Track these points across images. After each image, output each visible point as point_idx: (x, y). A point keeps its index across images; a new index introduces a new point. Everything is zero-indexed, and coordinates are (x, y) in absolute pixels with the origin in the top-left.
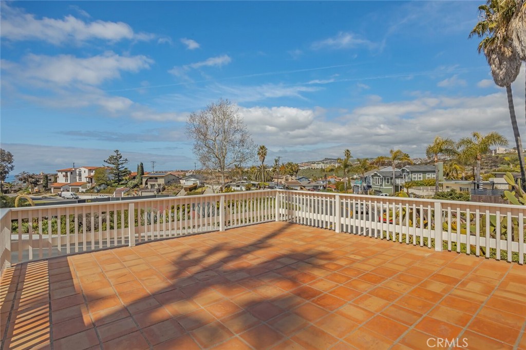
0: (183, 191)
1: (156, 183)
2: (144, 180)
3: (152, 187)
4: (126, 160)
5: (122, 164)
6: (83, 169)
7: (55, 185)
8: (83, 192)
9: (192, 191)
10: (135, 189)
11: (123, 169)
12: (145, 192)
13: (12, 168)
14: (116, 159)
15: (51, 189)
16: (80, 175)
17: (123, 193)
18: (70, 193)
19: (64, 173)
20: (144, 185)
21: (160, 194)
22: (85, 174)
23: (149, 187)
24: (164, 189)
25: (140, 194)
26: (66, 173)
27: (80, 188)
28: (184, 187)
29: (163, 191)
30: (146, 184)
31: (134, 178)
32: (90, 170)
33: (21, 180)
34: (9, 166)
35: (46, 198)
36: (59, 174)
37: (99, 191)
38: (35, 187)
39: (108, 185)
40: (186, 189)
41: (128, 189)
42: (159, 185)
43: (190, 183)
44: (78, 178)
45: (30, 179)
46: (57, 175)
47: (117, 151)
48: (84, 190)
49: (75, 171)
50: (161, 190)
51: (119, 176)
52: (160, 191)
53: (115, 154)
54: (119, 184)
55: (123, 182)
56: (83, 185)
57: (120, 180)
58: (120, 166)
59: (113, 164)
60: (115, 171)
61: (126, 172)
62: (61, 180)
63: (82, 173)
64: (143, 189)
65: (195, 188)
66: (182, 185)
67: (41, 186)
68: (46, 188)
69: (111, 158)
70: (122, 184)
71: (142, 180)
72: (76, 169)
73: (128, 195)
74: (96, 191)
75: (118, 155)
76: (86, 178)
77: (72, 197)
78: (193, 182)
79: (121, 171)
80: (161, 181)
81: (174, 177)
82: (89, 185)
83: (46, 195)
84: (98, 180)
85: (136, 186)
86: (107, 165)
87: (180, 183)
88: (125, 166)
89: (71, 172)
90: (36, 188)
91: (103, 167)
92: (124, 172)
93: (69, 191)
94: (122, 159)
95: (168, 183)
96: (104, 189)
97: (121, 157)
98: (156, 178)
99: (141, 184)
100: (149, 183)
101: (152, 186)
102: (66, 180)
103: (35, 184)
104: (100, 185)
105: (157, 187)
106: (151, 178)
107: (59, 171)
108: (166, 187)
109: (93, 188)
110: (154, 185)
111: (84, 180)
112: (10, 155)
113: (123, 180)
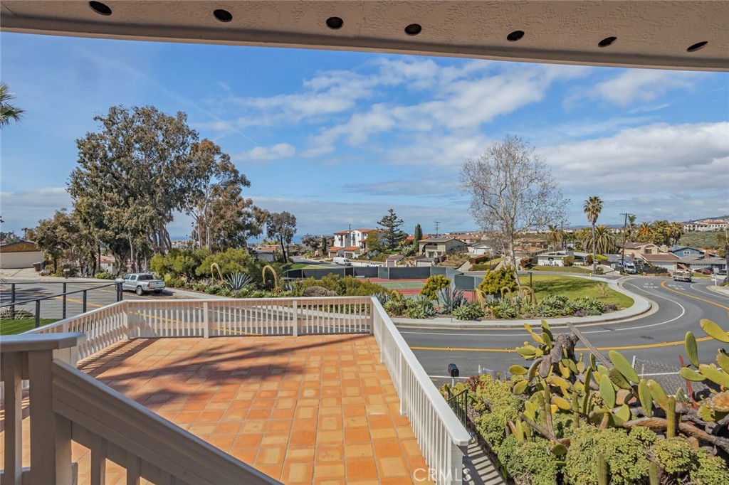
0: (468, 262)
1: (435, 251)
2: (421, 246)
3: (430, 256)
4: (402, 221)
5: (397, 226)
6: (357, 232)
7: (332, 249)
8: (355, 258)
9: (480, 264)
10: (410, 257)
11: (398, 232)
12: (421, 261)
13: (295, 231)
14: (390, 220)
15: (327, 254)
16: (354, 239)
17: (395, 262)
18: (344, 258)
19: (340, 236)
20: (421, 252)
21: (438, 265)
22: (359, 238)
23: (427, 255)
24: (444, 259)
25: (415, 263)
26: (342, 236)
27: (354, 253)
28: (471, 257)
29: (443, 261)
30: (424, 251)
31: (411, 243)
32: (364, 233)
34: (293, 229)
35: (322, 263)
36: (336, 237)
37: (371, 258)
38: (315, 250)
39: (381, 252)
40: (471, 261)
41: (402, 256)
42: (439, 253)
43: (479, 252)
44: (352, 241)
45: (311, 242)
46: (333, 238)
47: (391, 210)
48: (357, 256)
49: (349, 234)
50: (440, 260)
51: (393, 241)
52: (439, 262)
53: (389, 214)
54: (393, 250)
55: (398, 248)
56: (356, 250)
57: (394, 246)
58: (395, 229)
59: (387, 226)
60: (389, 235)
61: (403, 236)
62: (337, 244)
63: (356, 236)
64: (419, 258)
65: (485, 259)
66: (469, 254)
67: (321, 250)
68: (325, 253)
69: (385, 219)
70: (396, 251)
71: (418, 246)
72: (350, 232)
73: (401, 264)
74: (368, 257)
75: (392, 215)
76: (360, 242)
77: (344, 263)
78: (484, 251)
79: (396, 235)
80: (442, 248)
81: (459, 244)
82: (362, 250)
83: (323, 260)
84: (371, 245)
85: (412, 253)
86: (380, 227)
87: (468, 251)
88: (401, 228)
89: (346, 235)
90: (317, 251)
91: (376, 229)
92: (399, 236)
93: (343, 256)
94: (396, 220)
95: (451, 251)
96: (377, 255)
97: (395, 218)
98: (436, 244)
99: (418, 251)
100: (426, 250)
101: (431, 254)
102: (342, 244)
103: (315, 247)
104: (372, 251)
105: (436, 256)
106: (430, 244)
107: (336, 234)
108: (447, 256)
109: (365, 254)
110: (433, 253)
111: (358, 245)
112: (294, 218)
113: (398, 245)
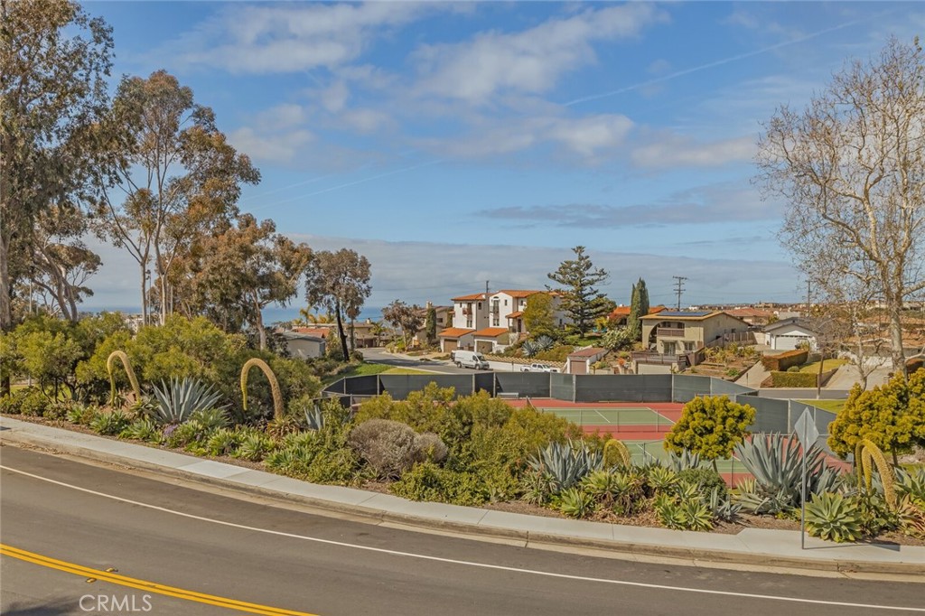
0: (759, 367)
1: (679, 339)
2: (647, 330)
3: (667, 350)
4: (602, 272)
5: (591, 283)
6: (502, 296)
7: (448, 333)
8: (499, 354)
9: (789, 372)
10: (622, 353)
11: (594, 297)
12: (647, 362)
13: (368, 292)
14: (576, 270)
15: (438, 343)
16: (496, 311)
17: (588, 362)
18: (474, 353)
19: (465, 306)
20: (645, 343)
21: (688, 372)
22: (506, 310)
23: (661, 350)
24: (701, 358)
25: (633, 367)
26: (470, 305)
27: (495, 342)
28: (765, 354)
29: (698, 364)
30: (653, 340)
31: (624, 322)
32: (517, 299)
33: (388, 318)
34: (364, 286)
35: (426, 362)
36: (457, 306)
37: (533, 354)
38: (413, 335)
39: (555, 340)
40: (768, 363)
41: (603, 351)
42: (689, 345)
43: (785, 344)
44: (491, 317)
45: (404, 318)
46: (452, 309)
47: (580, 249)
48: (502, 349)
49: (486, 301)
50: (692, 361)
51: (584, 316)
52: (688, 364)
53: (575, 258)
54: (582, 337)
55: (594, 332)
56: (500, 335)
57: (585, 328)
58: (587, 289)
59: (570, 283)
60: (573, 303)
61: (602, 307)
62: (460, 322)
63: (501, 305)
64: (642, 354)
65: (801, 359)
66: (757, 348)
67: (423, 334)
68: (433, 340)
69: (566, 267)
70: (590, 338)
71: (640, 328)
72: (488, 295)
73: (602, 368)
74: (526, 352)
75: (581, 259)
76: (508, 317)
77: (474, 363)
78: (795, 342)
79: (589, 302)
80: (695, 334)
81: (736, 325)
82: (514, 336)
83: (428, 357)
84: (532, 325)
85: (624, 344)
86: (555, 285)
87: (755, 343)
88: (600, 288)
89: (479, 303)
90: (415, 338)
91: (546, 290)
92: (597, 306)
93: (471, 349)
94: (591, 270)
95: (716, 340)
96: (546, 348)
97: (589, 266)
98: (680, 325)
99: (640, 339)
100: (659, 338)
101: (670, 347)
102: (469, 322)
103: (412, 328)
104: (536, 338)
105: (681, 351)
106: (666, 324)
107: (456, 301)
108: (708, 351)
109: (520, 345)
110: (674, 344)
111: (504, 324)
112: (365, 264)
113: (592, 326)
